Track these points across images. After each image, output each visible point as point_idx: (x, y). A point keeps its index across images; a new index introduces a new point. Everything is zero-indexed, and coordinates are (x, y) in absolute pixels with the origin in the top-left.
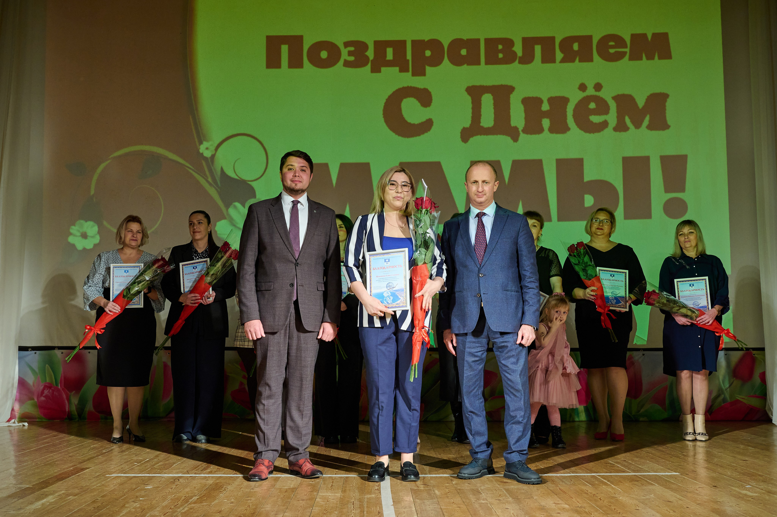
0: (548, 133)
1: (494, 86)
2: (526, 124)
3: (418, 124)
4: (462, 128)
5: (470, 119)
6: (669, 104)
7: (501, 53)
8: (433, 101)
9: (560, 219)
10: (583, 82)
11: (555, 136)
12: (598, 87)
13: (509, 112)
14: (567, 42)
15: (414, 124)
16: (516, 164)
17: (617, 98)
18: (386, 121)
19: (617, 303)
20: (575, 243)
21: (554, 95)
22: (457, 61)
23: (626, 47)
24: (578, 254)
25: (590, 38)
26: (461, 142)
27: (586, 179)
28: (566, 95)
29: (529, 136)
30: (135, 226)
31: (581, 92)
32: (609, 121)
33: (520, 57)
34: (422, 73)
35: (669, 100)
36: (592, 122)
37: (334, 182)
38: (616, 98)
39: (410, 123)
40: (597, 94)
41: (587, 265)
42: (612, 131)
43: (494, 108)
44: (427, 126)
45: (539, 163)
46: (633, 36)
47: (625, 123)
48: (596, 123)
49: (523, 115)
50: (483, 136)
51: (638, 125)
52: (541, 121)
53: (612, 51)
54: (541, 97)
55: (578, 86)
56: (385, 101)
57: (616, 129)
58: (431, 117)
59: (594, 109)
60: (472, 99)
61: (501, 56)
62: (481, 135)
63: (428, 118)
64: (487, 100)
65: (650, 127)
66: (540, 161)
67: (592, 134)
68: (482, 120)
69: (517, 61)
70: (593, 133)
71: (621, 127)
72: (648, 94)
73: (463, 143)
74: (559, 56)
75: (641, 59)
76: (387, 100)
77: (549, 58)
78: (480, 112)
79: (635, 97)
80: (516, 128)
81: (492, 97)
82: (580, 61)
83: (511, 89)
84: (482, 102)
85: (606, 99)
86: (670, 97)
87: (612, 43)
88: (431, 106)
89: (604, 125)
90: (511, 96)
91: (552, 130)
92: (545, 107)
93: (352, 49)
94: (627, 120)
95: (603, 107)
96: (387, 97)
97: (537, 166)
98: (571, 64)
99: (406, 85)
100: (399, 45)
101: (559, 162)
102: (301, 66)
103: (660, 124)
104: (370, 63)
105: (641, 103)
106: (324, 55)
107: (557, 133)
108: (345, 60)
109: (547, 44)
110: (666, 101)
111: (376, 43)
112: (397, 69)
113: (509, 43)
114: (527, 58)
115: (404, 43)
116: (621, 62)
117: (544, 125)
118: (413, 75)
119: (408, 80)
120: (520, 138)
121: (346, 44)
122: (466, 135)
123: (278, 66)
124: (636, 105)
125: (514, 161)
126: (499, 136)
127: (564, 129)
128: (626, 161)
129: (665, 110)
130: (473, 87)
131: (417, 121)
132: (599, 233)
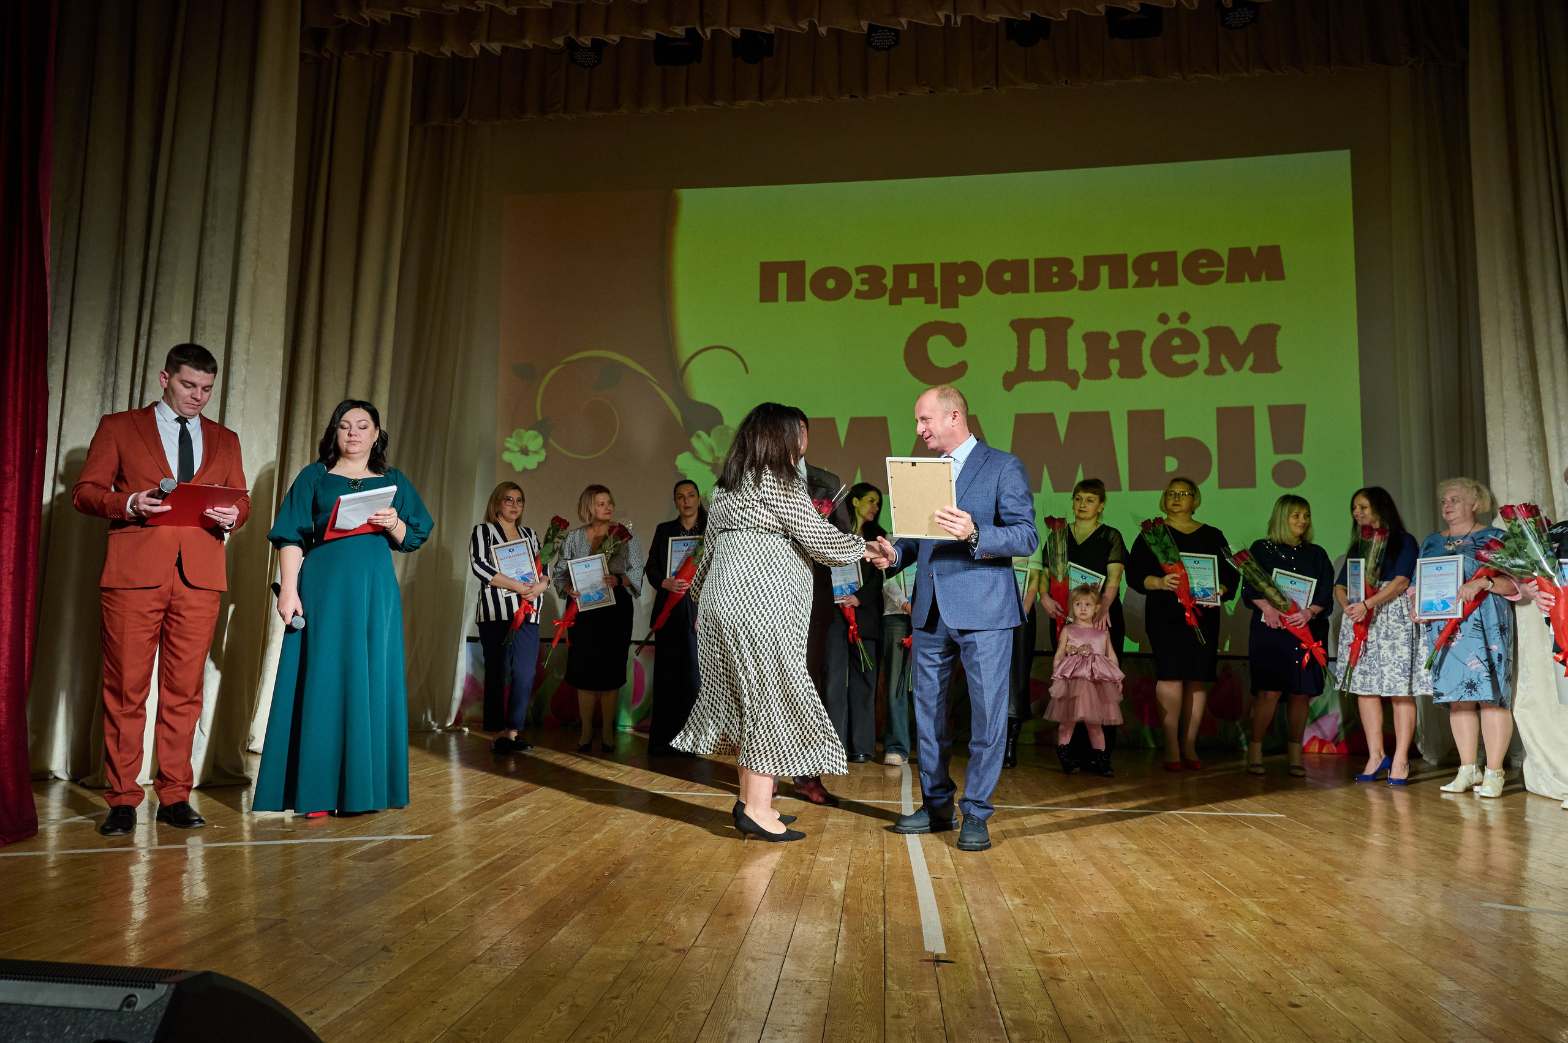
0: (1118, 377)
1: (1046, 319)
2: (1087, 367)
3: (948, 369)
4: (1004, 372)
5: (1015, 361)
6: (1280, 338)
7: (1055, 277)
8: (968, 339)
9: (1132, 488)
10: (1165, 312)
11: (1126, 380)
12: (1184, 318)
13: (1066, 352)
14: (1142, 262)
15: (943, 368)
16: (1074, 417)
17: (1209, 332)
18: (908, 366)
19: (1205, 595)
20: (1150, 519)
21: (1125, 329)
22: (999, 288)
23: (1223, 265)
24: (1155, 530)
25: (1174, 254)
26: (1003, 390)
27: (1168, 436)
28: (1142, 329)
29: (1092, 381)
30: (602, 498)
31: (1162, 325)
32: (1199, 362)
33: (1080, 282)
34: (955, 305)
35: (1280, 333)
36: (1176, 363)
37: (843, 442)
38: (1208, 332)
39: (938, 367)
40: (1183, 326)
42: (1203, 374)
43: (1048, 346)
44: (960, 369)
45: (1105, 416)
46: (1231, 250)
47: (1221, 364)
48: (1181, 365)
49: (1083, 355)
50: (1031, 383)
51: (1238, 366)
52: (1108, 362)
53: (1203, 271)
54: (1109, 331)
55: (1157, 316)
56: (906, 339)
57: (1208, 372)
58: (964, 359)
59: (1178, 346)
60: (1018, 336)
61: (1055, 280)
62: (1029, 380)
63: (960, 360)
64: (1038, 337)
65: (1253, 369)
66: (1107, 414)
67: (1176, 378)
68: (1030, 362)
69: (1077, 287)
70: (1178, 377)
71: (1214, 369)
72: (1253, 326)
73: (1006, 392)
74: (1132, 278)
75: (1242, 280)
76: (909, 339)
77: (1118, 281)
78: (1028, 351)
79: (1235, 330)
80: (1075, 372)
81: (1043, 333)
82: (1160, 285)
83: (1069, 322)
84: (1031, 339)
85: (1195, 333)
86: (1282, 329)
87: (1203, 261)
88: (965, 346)
89: (1192, 366)
90: (1069, 331)
91: (1122, 374)
92: (1114, 344)
93: (866, 276)
94: (1224, 360)
95: (1190, 344)
96: (909, 335)
97: (1102, 419)
98: (1148, 289)
99: (933, 320)
100: (925, 269)
101: (1132, 415)
102: (802, 298)
103: (1267, 363)
104: (887, 295)
105: (1242, 337)
106: (831, 284)
107: (1129, 377)
108: (857, 291)
109: (1117, 263)
110: (1276, 334)
111: (896, 268)
112: (922, 299)
113: (1066, 264)
114: (1090, 282)
115: (931, 266)
116: (1215, 284)
117: (1111, 368)
118: (943, 306)
119: (936, 313)
120: (1080, 385)
121: (859, 270)
122: (1010, 381)
123: (775, 298)
124: (1236, 339)
125: (1072, 414)
126: (1052, 382)
127: (1138, 372)
128: (1221, 412)
129: (1275, 346)
130: (1019, 320)
131: (946, 366)
132: (1176, 509)
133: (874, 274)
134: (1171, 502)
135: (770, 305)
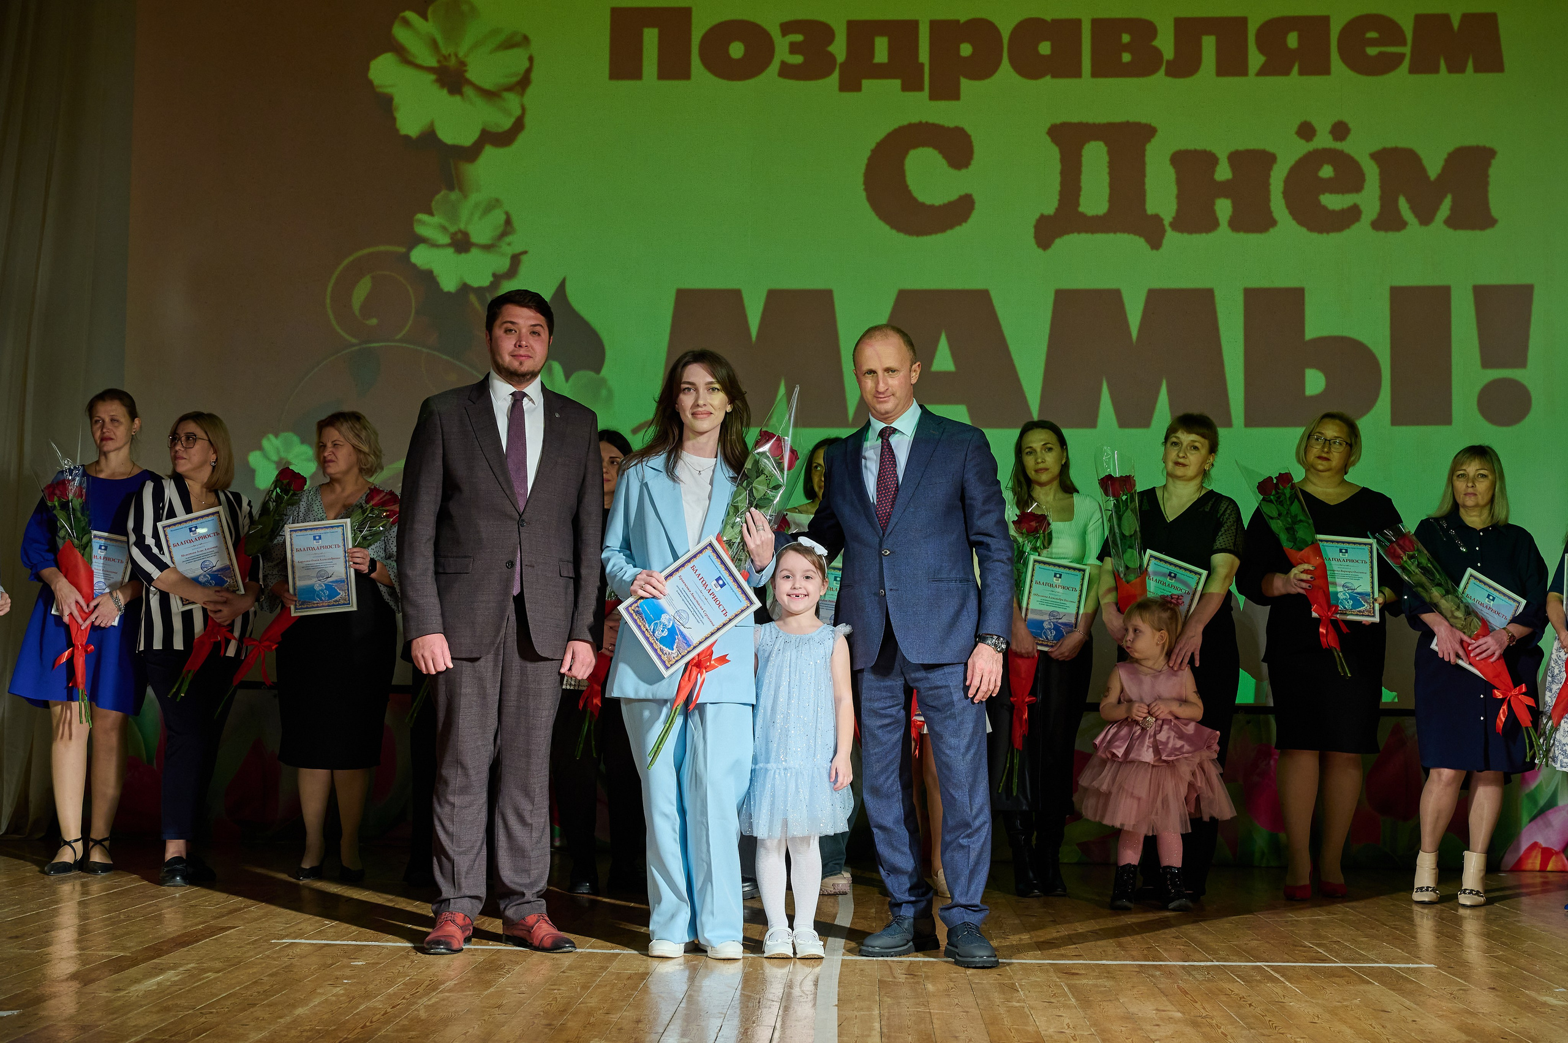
0: (1228, 230)
1: (1110, 126)
2: (1178, 211)
3: (941, 208)
4: (1037, 216)
5: (1056, 196)
6: (1496, 171)
7: (1125, 51)
8: (976, 156)
9: (1250, 422)
10: (1308, 119)
11: (1242, 236)
12: (1340, 130)
13: (1143, 183)
14: (1273, 30)
15: (932, 207)
16: (1156, 298)
17: (1382, 157)
18: (871, 199)
19: (1354, 606)
20: (1274, 475)
21: (1241, 148)
22: (1030, 67)
23: (1403, 43)
24: (1279, 498)
25: (1324, 21)
26: (1035, 246)
27: (1312, 331)
28: (1270, 148)
29: (1185, 236)
31: (1303, 142)
32: (1362, 207)
33: (1168, 62)
34: (955, 95)
35: (1495, 164)
36: (1325, 208)
37: (754, 331)
38: (1378, 157)
39: (923, 205)
40: (1338, 146)
41: (1295, 521)
42: (1370, 228)
43: (1111, 174)
44: (961, 209)
45: (1207, 295)
46: (1419, 20)
47: (1398, 212)
48: (1334, 211)
49: (1174, 190)
50: (1083, 236)
51: (1426, 218)
52: (1214, 204)
53: (1372, 51)
54: (1214, 151)
55: (1295, 127)
56: (869, 154)
57: (1376, 225)
58: (969, 191)
59: (1330, 179)
60: (1061, 152)
61: (1126, 57)
62: (1079, 232)
63: (962, 193)
64: (1095, 157)
65: (1453, 222)
66: (1210, 293)
67: (1325, 235)
68: (1082, 200)
69: (1163, 70)
70: (1328, 232)
71: (1389, 221)
72: (1451, 149)
73: (1040, 251)
74: (1256, 59)
75: (1436, 70)
76: (873, 151)
77: (1231, 64)
78: (1078, 181)
79: (1422, 154)
80: (1157, 219)
81: (1105, 149)
82: (1302, 73)
83: (1147, 132)
84: (1084, 160)
85: (1357, 157)
86: (1499, 157)
87: (1373, 35)
88: (971, 168)
89: (1352, 215)
90: (1149, 147)
91: (1236, 225)
92: (1223, 172)
93: (799, 38)
94: (1403, 205)
95: (1349, 176)
96: (873, 146)
97: (1201, 303)
98: (1282, 79)
99: (915, 119)
100: (902, 32)
101: (1251, 295)
102: (684, 73)
103: (1474, 213)
104: (837, 74)
105: (1434, 167)
106: (737, 50)
107: (1248, 230)
108: (783, 64)
109: (1230, 32)
110: (1489, 165)
111: (852, 25)
112: (898, 83)
113: (1144, 30)
114: (1185, 64)
115: (914, 25)
116: (1392, 75)
117: (1218, 214)
118: (933, 97)
119: (920, 108)
120: (1165, 242)
121: (787, 28)
122: (1047, 232)
123: (636, 74)
124: (1423, 170)
125: (1151, 292)
126: (1119, 235)
127: (1263, 222)
128: (1398, 295)
129: (1486, 184)
130: (1064, 125)
131: (938, 202)
132: (1321, 465)
133: (813, 36)
134: (1316, 450)
135: (626, 86)
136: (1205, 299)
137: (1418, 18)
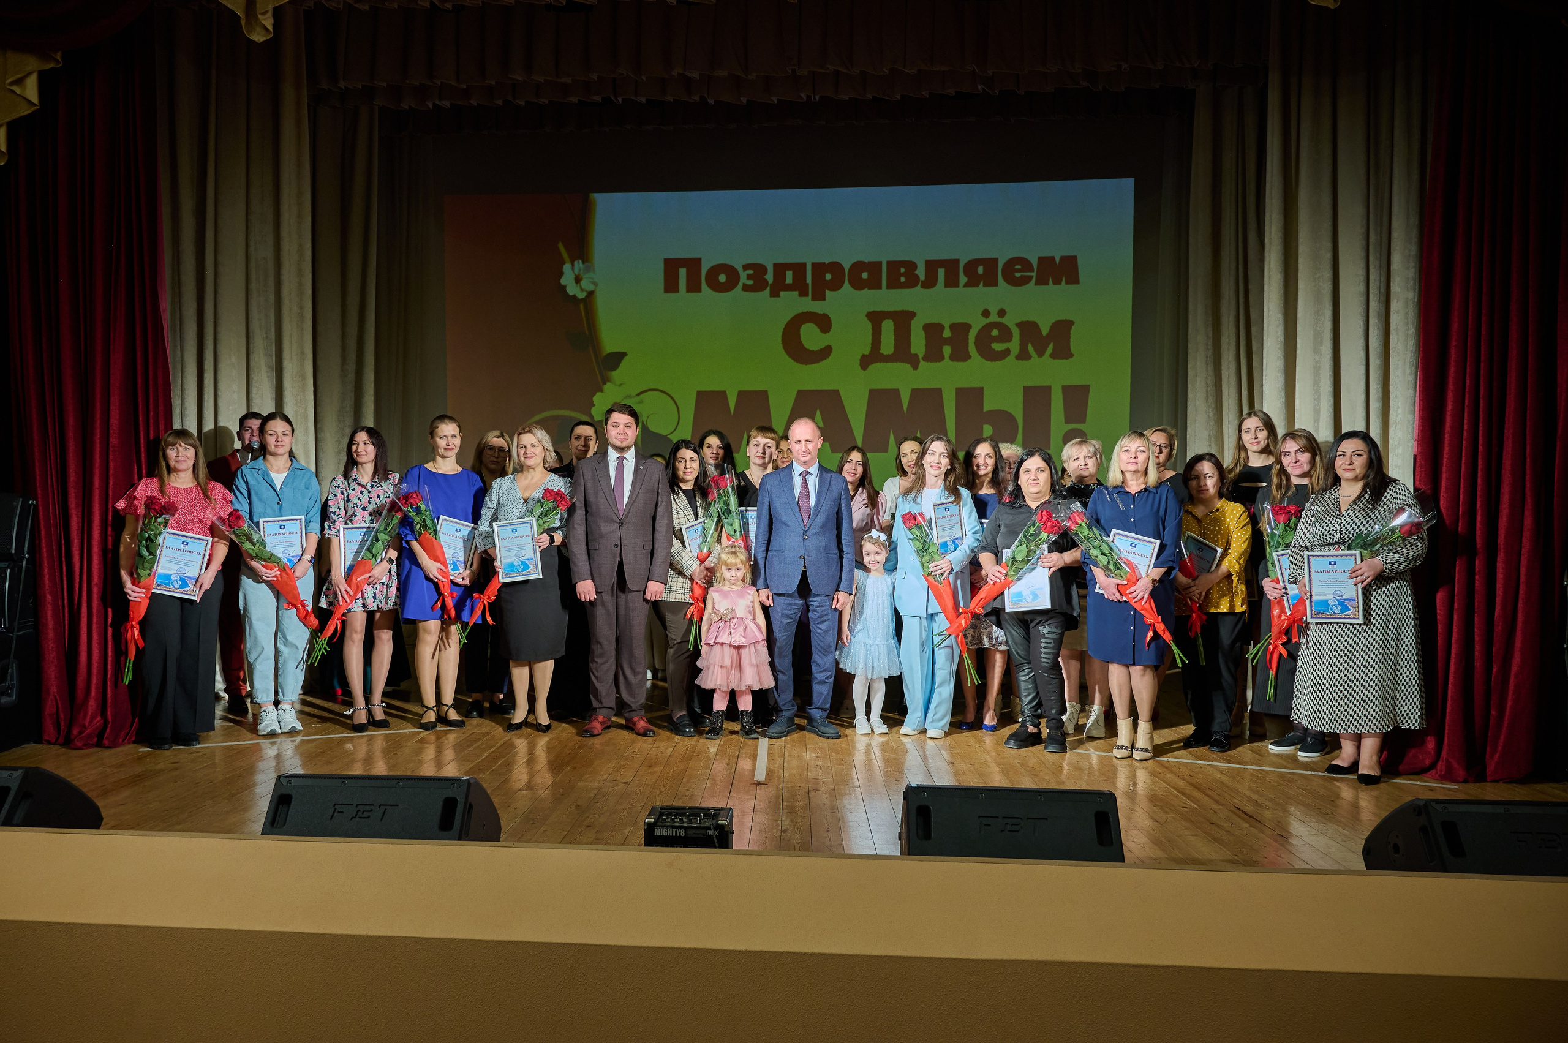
0: (949, 360)
1: (895, 312)
2: (926, 352)
3: (817, 351)
4: (861, 354)
5: (870, 345)
6: (1074, 331)
7: (903, 276)
8: (833, 327)
10: (987, 308)
11: (955, 363)
12: (1002, 313)
13: (910, 339)
14: (972, 265)
15: (813, 351)
16: (916, 393)
17: (1021, 325)
18: (784, 348)
21: (956, 321)
22: (858, 284)
23: (1033, 271)
25: (995, 260)
26: (860, 369)
27: (986, 408)
28: (969, 322)
29: (929, 364)
31: (984, 319)
32: (1012, 349)
33: (922, 281)
34: (823, 298)
35: (1074, 328)
36: (994, 350)
37: (732, 410)
38: (1019, 325)
39: (809, 350)
40: (1000, 320)
42: (1015, 359)
43: (895, 335)
44: (825, 352)
45: (938, 391)
47: (1028, 351)
48: (998, 351)
49: (923, 342)
50: (882, 364)
51: (1041, 354)
52: (942, 348)
53: (1018, 275)
54: (943, 323)
55: (981, 312)
56: (784, 326)
57: (1018, 357)
58: (830, 344)
59: (997, 336)
60: (872, 325)
61: (903, 279)
62: (880, 362)
63: (827, 344)
64: (888, 326)
65: (1052, 356)
66: (940, 390)
67: (994, 362)
68: (882, 347)
69: (920, 285)
71: (1023, 355)
72: (1053, 321)
73: (863, 371)
74: (963, 279)
75: (1047, 283)
76: (786, 325)
77: (952, 282)
78: (880, 338)
79: (1040, 324)
80: (916, 356)
81: (892, 323)
82: (984, 285)
83: (912, 315)
84: (883, 328)
85: (1009, 326)
86: (1075, 325)
87: (1018, 266)
88: (831, 333)
89: (1007, 352)
90: (913, 322)
91: (953, 358)
92: (947, 334)
93: (751, 272)
94: (1030, 348)
95: (1006, 334)
96: (786, 323)
97: (935, 394)
98: (975, 289)
99: (805, 310)
100: (799, 269)
101: (959, 391)
102: (699, 290)
103: (1063, 352)
104: (769, 287)
105: (1045, 331)
106: (722, 278)
107: (958, 360)
108: (744, 284)
109: (951, 266)
110: (1071, 328)
112: (797, 293)
113: (912, 266)
114: (930, 282)
115: (804, 264)
116: (1027, 286)
117: (945, 354)
118: (813, 299)
119: (807, 304)
120: (920, 366)
121: (746, 267)
122: (865, 362)
123: (676, 290)
124: (1040, 332)
125: (913, 390)
126: (899, 364)
127: (965, 357)
128: (1027, 390)
129: (1069, 337)
130: (874, 312)
131: (815, 348)
133: (758, 270)
135: (672, 295)
136: (937, 393)
137: (1040, 258)
